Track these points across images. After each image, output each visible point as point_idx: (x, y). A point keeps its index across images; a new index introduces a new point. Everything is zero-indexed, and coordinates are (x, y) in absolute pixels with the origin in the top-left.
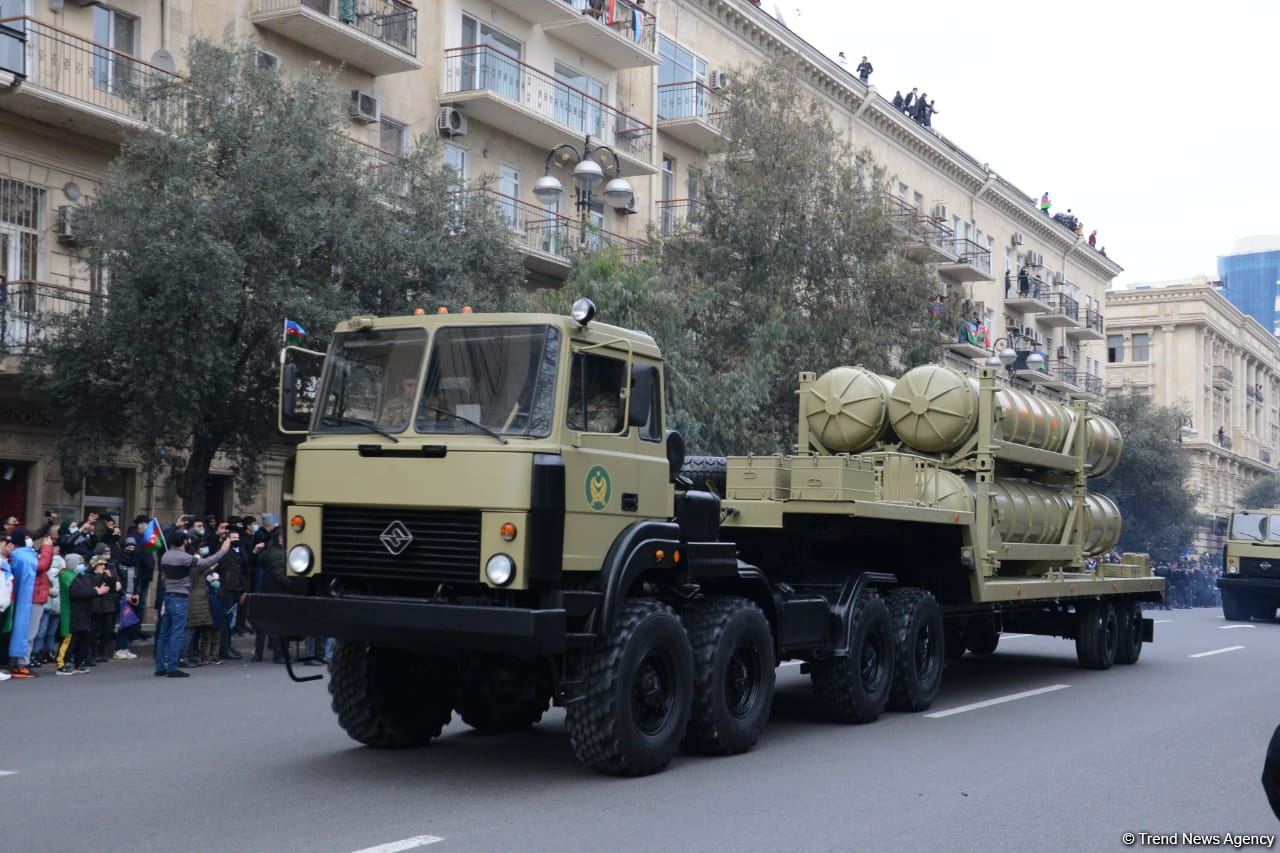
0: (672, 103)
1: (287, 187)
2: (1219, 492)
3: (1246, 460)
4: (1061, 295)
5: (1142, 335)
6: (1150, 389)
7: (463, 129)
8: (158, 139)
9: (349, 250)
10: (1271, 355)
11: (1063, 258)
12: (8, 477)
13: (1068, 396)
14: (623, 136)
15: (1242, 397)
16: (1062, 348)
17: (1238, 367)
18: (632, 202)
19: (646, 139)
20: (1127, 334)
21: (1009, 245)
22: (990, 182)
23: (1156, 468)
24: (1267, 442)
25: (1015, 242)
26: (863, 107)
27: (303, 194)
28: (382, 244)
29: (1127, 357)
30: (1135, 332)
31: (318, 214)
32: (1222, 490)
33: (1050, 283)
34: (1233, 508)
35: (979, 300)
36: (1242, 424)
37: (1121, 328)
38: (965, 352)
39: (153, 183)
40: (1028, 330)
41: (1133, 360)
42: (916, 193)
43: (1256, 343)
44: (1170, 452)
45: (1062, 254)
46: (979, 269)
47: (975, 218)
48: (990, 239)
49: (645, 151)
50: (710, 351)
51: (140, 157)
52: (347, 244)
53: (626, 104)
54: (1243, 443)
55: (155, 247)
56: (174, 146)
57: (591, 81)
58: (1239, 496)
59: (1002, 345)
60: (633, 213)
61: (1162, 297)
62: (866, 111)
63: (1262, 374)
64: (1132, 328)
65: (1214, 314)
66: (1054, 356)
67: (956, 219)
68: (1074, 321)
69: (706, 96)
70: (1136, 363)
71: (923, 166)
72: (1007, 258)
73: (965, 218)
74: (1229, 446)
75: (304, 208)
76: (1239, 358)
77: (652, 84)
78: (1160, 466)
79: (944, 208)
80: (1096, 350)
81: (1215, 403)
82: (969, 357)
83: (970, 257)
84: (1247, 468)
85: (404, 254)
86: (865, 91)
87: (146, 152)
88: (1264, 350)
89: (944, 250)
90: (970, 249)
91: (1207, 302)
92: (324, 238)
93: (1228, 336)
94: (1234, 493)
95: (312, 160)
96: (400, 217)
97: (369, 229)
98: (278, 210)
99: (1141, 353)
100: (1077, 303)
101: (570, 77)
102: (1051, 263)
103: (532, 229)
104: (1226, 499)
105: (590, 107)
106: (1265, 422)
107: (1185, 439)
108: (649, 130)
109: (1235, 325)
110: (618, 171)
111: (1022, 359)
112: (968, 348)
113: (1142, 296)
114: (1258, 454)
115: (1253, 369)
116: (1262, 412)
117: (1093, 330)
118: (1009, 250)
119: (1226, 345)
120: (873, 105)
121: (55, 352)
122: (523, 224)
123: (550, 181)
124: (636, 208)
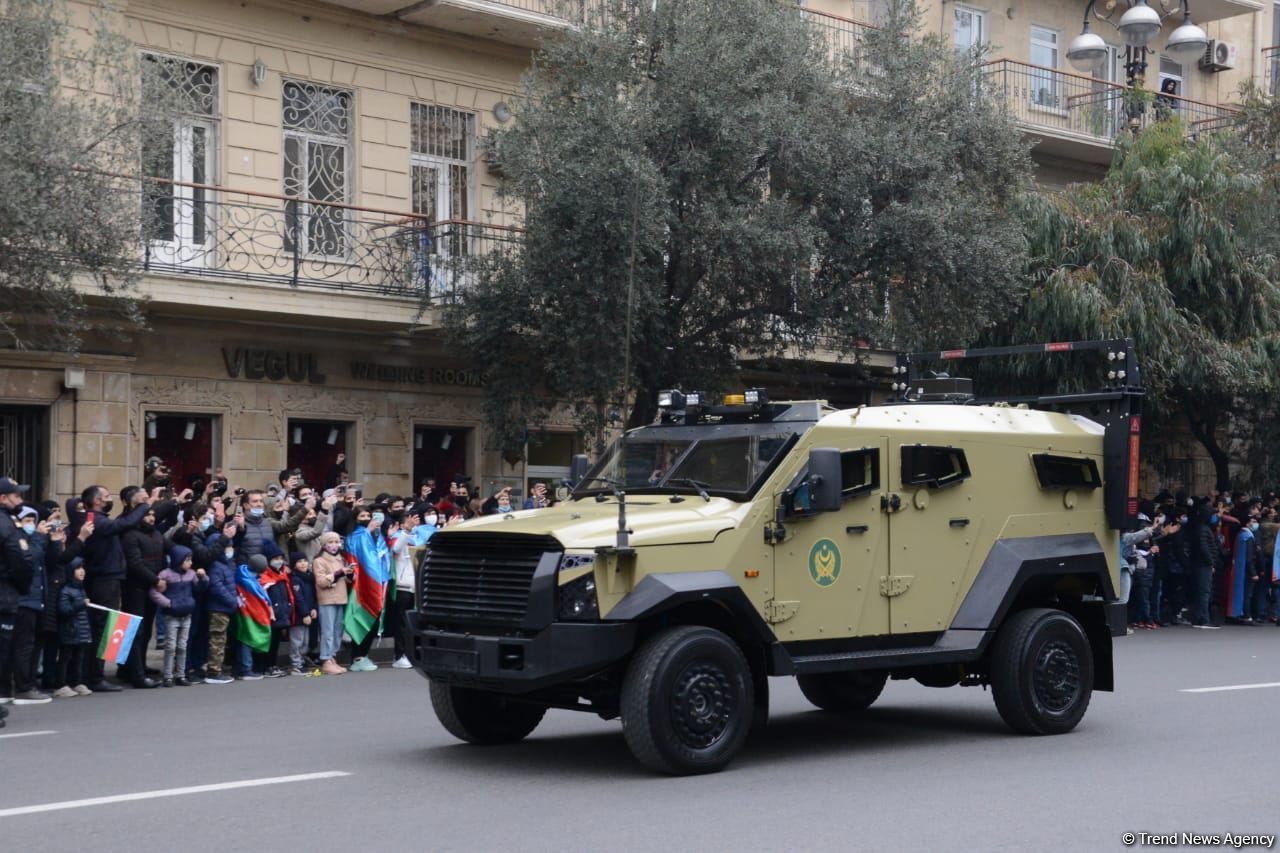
1: (722, 84)
8: (576, 41)
9: (797, 155)
12: (445, 445)
18: (1223, 49)
27: (742, 91)
28: (836, 144)
31: (757, 114)
39: (574, 95)
51: (558, 64)
52: (794, 149)
55: (567, 170)
56: (594, 50)
60: (1228, 69)
75: (739, 109)
85: (866, 154)
87: (562, 59)
92: (768, 142)
95: (750, 48)
96: (861, 107)
97: (820, 126)
98: (710, 114)
103: (1074, 106)
110: (1186, 14)
121: (478, 300)
122: (1063, 102)
123: (1090, 40)
124: (1230, 62)
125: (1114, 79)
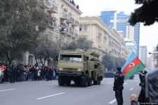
3: (103, 51)
4: (71, 17)
5: (86, 26)
10: (108, 31)
11: (72, 10)
15: (103, 39)
20: (83, 25)
29: (83, 30)
35: (55, 17)
40: (64, 24)
46: (55, 11)
48: (57, 5)
54: (103, 47)
59: (59, 26)
65: (99, 23)
66: (69, 29)
68: (73, 22)
74: (100, 48)
76: (103, 31)
80: (77, 28)
82: (53, 29)
83: (53, 8)
89: (48, 7)
91: (97, 20)
100: (74, 19)
102: (69, 11)
107: (92, 46)
109: (102, 25)
111: (63, 29)
113: (87, 18)
115: (105, 34)
116: (106, 42)
118: (61, 8)
119: (101, 29)
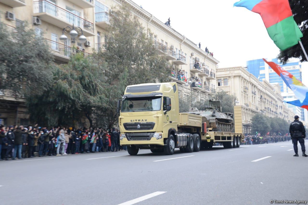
0: (99, 18)
2: (246, 118)
3: (252, 110)
4: (204, 68)
5: (226, 79)
6: (228, 92)
7: (40, 23)
10: (257, 83)
11: (205, 59)
13: (207, 94)
14: (86, 26)
15: (251, 94)
16: (205, 82)
17: (250, 86)
18: (89, 42)
19: (92, 27)
20: (222, 79)
21: (191, 56)
22: (185, 40)
23: (228, 110)
24: (258, 105)
25: (192, 55)
26: (151, 20)
29: (222, 84)
30: (224, 78)
32: (247, 117)
33: (201, 65)
34: (250, 122)
35: (183, 70)
36: (251, 100)
37: (221, 77)
38: (180, 83)
40: (196, 77)
41: (224, 85)
42: (166, 42)
43: (253, 80)
44: (232, 106)
45: (204, 58)
46: (183, 62)
47: (181, 49)
48: (186, 54)
49: (92, 30)
50: (109, 80)
53: (86, 18)
54: (251, 105)
57: (76, 11)
58: (251, 118)
59: (188, 80)
61: (230, 69)
62: (151, 21)
63: (255, 88)
64: (224, 77)
65: (243, 73)
66: (203, 84)
67: (177, 49)
68: (208, 75)
69: (108, 16)
70: (225, 86)
71: (167, 35)
72: (190, 59)
73: (179, 49)
74: (248, 106)
76: (249, 84)
77: (93, 13)
78: (229, 110)
79: (173, 46)
80: (214, 83)
81: (244, 96)
82: (181, 84)
83: (181, 59)
84: (253, 112)
86: (151, 16)
88: (255, 82)
89: (173, 57)
90: (180, 57)
91: (241, 70)
93: (246, 79)
94: (250, 118)
99: (226, 83)
100: (208, 70)
101: (71, 11)
102: (201, 60)
103: (61, 50)
104: (248, 119)
105: (76, 18)
106: (257, 100)
107: (236, 104)
108: (93, 25)
109: (248, 76)
110: (82, 33)
111: (194, 84)
112: (181, 82)
113: (225, 69)
114: (255, 108)
115: (253, 87)
116: (256, 98)
117: (213, 77)
118: (191, 57)
119: (246, 81)
120: (153, 19)
122: (59, 49)
123: (64, 36)
124: (90, 45)
125: (69, 45)
